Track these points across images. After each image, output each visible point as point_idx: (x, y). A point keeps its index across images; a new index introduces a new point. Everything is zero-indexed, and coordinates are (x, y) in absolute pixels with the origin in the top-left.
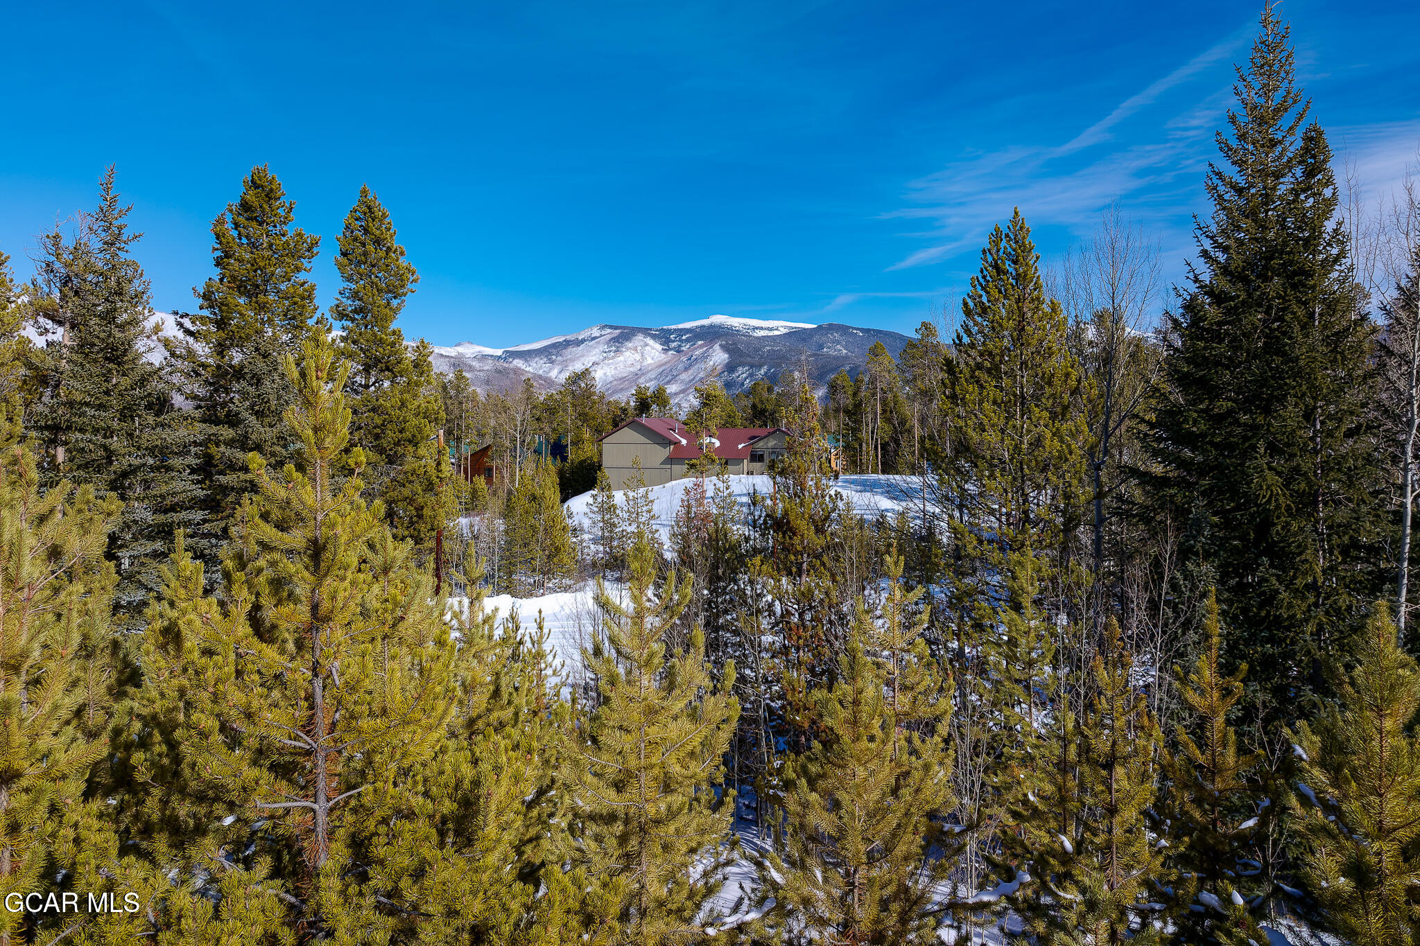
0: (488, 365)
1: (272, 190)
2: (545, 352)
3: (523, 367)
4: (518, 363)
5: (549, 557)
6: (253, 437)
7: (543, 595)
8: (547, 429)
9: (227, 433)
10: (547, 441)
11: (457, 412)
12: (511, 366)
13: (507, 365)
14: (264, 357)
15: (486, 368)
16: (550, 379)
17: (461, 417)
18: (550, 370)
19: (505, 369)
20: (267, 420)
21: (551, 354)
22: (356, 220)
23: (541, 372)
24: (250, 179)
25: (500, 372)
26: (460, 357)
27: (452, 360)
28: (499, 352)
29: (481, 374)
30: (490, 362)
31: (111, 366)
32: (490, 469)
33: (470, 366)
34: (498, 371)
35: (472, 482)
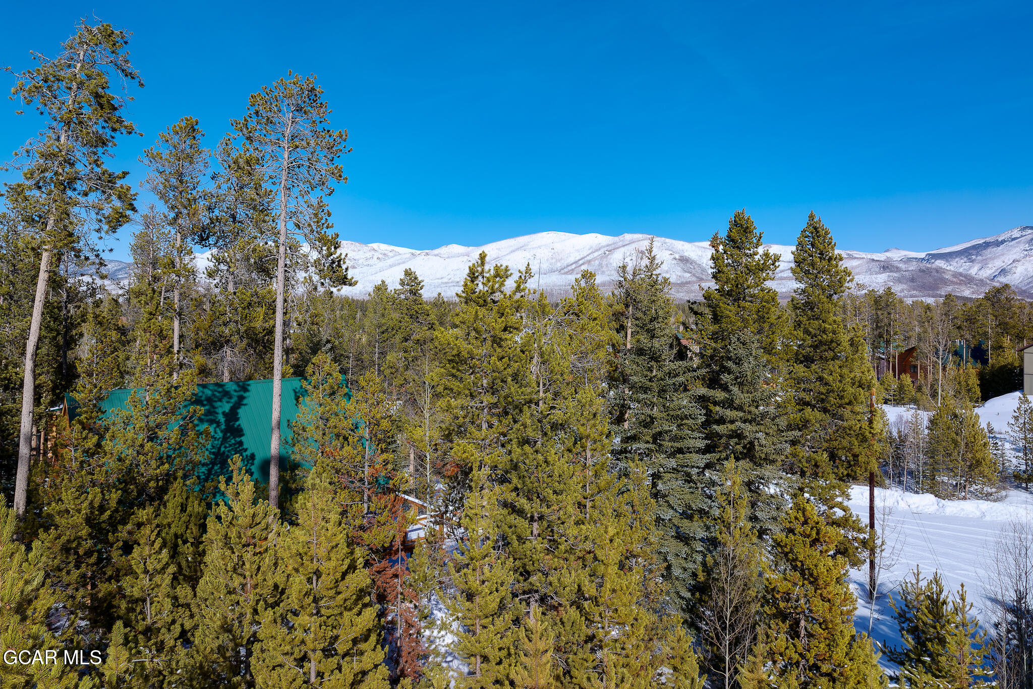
0: (913, 267)
1: (747, 228)
2: (965, 253)
3: (944, 267)
4: (940, 263)
5: (970, 467)
6: (736, 402)
7: (964, 498)
8: (968, 336)
9: (720, 395)
10: (968, 347)
11: (886, 320)
12: (934, 266)
13: (929, 266)
14: (744, 345)
15: (910, 269)
16: (970, 275)
17: (890, 324)
18: (970, 268)
19: (928, 269)
20: (746, 388)
21: (971, 254)
22: (806, 237)
23: (961, 270)
24: (733, 219)
25: (923, 271)
26: (888, 260)
27: (882, 263)
28: (922, 255)
29: (907, 273)
30: (915, 263)
31: (653, 363)
32: (915, 367)
33: (897, 268)
34: (921, 271)
35: (899, 378)
